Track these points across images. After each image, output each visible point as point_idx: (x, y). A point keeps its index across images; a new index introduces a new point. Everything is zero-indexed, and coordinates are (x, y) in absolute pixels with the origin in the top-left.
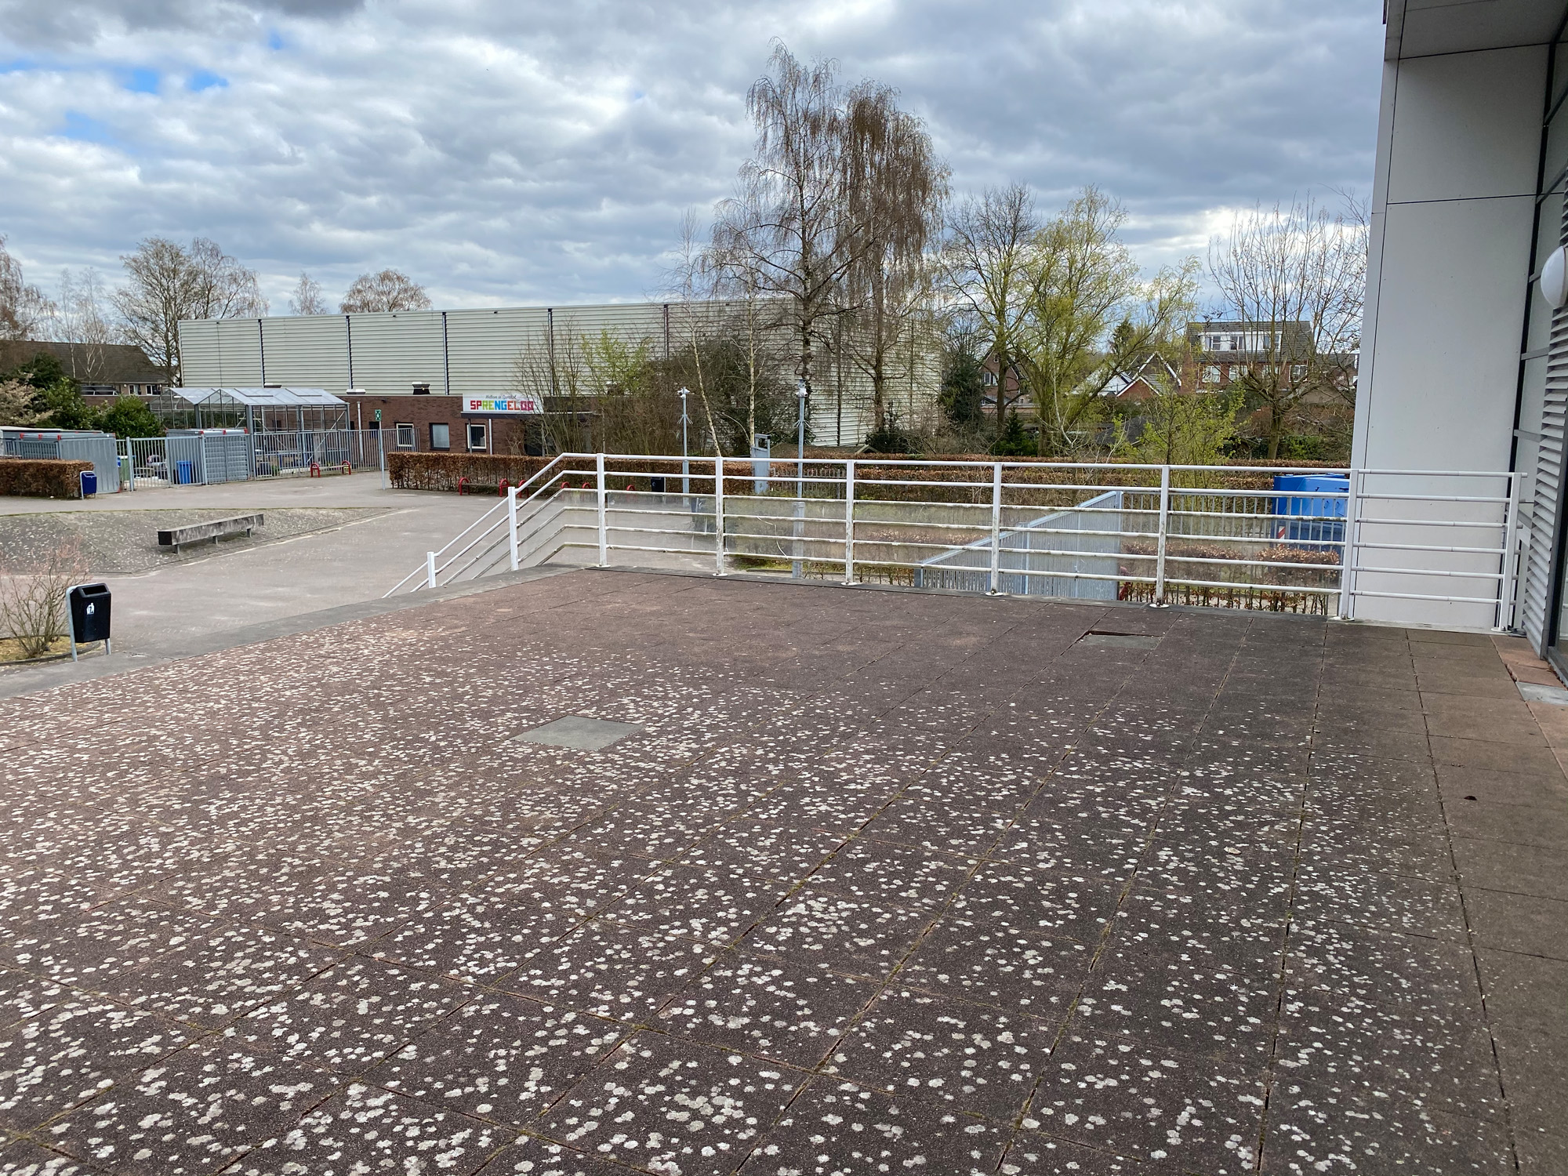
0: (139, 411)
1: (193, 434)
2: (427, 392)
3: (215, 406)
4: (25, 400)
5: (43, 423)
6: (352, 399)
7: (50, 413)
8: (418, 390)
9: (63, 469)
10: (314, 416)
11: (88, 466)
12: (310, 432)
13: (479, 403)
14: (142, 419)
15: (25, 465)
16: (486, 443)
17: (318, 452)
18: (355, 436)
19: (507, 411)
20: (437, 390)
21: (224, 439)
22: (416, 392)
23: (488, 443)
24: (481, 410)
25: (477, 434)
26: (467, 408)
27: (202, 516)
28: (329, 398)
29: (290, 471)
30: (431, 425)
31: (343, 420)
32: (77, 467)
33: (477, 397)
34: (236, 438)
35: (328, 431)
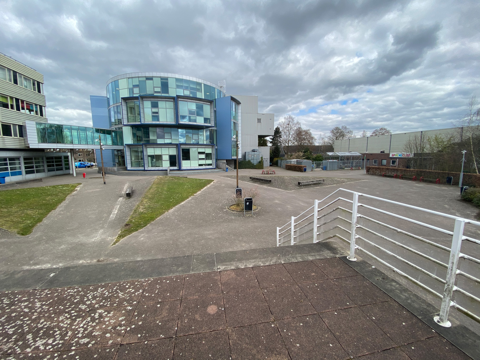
0: (320, 157)
1: (327, 161)
2: (384, 152)
3: (334, 156)
4: (302, 155)
5: (304, 159)
6: (363, 154)
7: (305, 157)
8: (382, 152)
9: (301, 167)
10: (354, 158)
11: (306, 167)
12: (353, 161)
13: (394, 155)
14: (321, 158)
15: (297, 166)
16: (396, 164)
17: (354, 165)
18: (363, 162)
19: (402, 157)
20: (386, 152)
21: (333, 162)
22: (381, 152)
23: (397, 164)
24: (394, 156)
25: (394, 162)
26: (391, 156)
27: (313, 179)
28: (358, 154)
29: (347, 168)
30: (382, 160)
31: (361, 158)
32: (304, 167)
33: (394, 153)
34: (335, 162)
35: (357, 161)
